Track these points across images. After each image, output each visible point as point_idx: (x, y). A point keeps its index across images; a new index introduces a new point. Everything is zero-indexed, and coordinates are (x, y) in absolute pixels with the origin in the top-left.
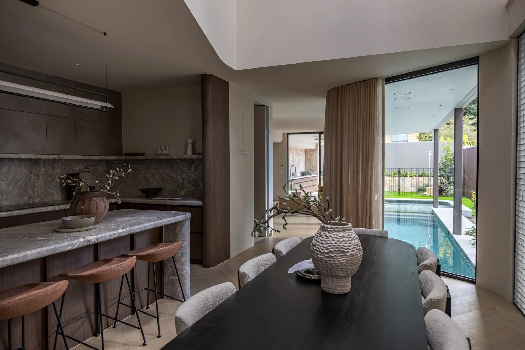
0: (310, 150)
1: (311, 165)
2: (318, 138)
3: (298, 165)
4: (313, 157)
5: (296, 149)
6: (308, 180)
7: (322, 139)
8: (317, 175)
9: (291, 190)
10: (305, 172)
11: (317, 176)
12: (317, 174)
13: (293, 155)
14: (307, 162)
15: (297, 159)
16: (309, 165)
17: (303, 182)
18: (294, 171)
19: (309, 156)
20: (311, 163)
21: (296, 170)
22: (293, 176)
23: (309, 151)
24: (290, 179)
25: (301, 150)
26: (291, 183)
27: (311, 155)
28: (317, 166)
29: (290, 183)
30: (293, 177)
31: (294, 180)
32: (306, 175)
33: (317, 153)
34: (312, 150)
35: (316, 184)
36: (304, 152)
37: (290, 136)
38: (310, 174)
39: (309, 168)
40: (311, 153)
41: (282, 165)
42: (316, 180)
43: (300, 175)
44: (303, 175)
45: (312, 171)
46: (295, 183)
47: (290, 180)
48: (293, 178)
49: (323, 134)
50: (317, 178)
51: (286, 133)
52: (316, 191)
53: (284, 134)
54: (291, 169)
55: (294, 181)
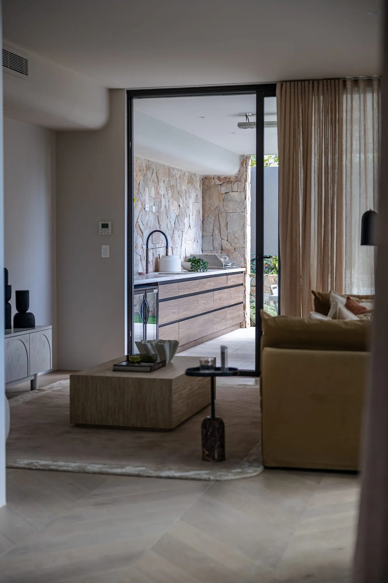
0: (219, 178)
1: (224, 232)
2: (253, 119)
3: (176, 233)
4: (231, 206)
5: (169, 172)
6: (210, 284)
7: (271, 124)
8: (244, 270)
9: (145, 323)
10: (200, 255)
11: (244, 273)
12: (246, 267)
13: (158, 193)
14: (211, 220)
15: (174, 210)
16: (217, 232)
17: (191, 292)
18: (162, 252)
19: (216, 202)
20: (223, 225)
21: (170, 249)
22: (157, 270)
23: (218, 182)
24: (137, 281)
25: (186, 179)
26: (145, 297)
27: (225, 197)
28: (244, 236)
29: (138, 298)
30: (157, 273)
31: (156, 284)
32: (205, 269)
33: (245, 190)
34: (226, 180)
35: (241, 300)
36: (198, 185)
37: (137, 102)
38: (220, 266)
39: (216, 245)
40: (223, 190)
41: (105, 226)
42: (242, 284)
43: (184, 267)
44: (193, 269)
45: (228, 255)
46: (160, 298)
47: (137, 286)
48: (156, 277)
49: (274, 95)
50: (244, 281)
51: (123, 89)
52: (241, 325)
53: (112, 92)
54: (150, 245)
55: (155, 291)
